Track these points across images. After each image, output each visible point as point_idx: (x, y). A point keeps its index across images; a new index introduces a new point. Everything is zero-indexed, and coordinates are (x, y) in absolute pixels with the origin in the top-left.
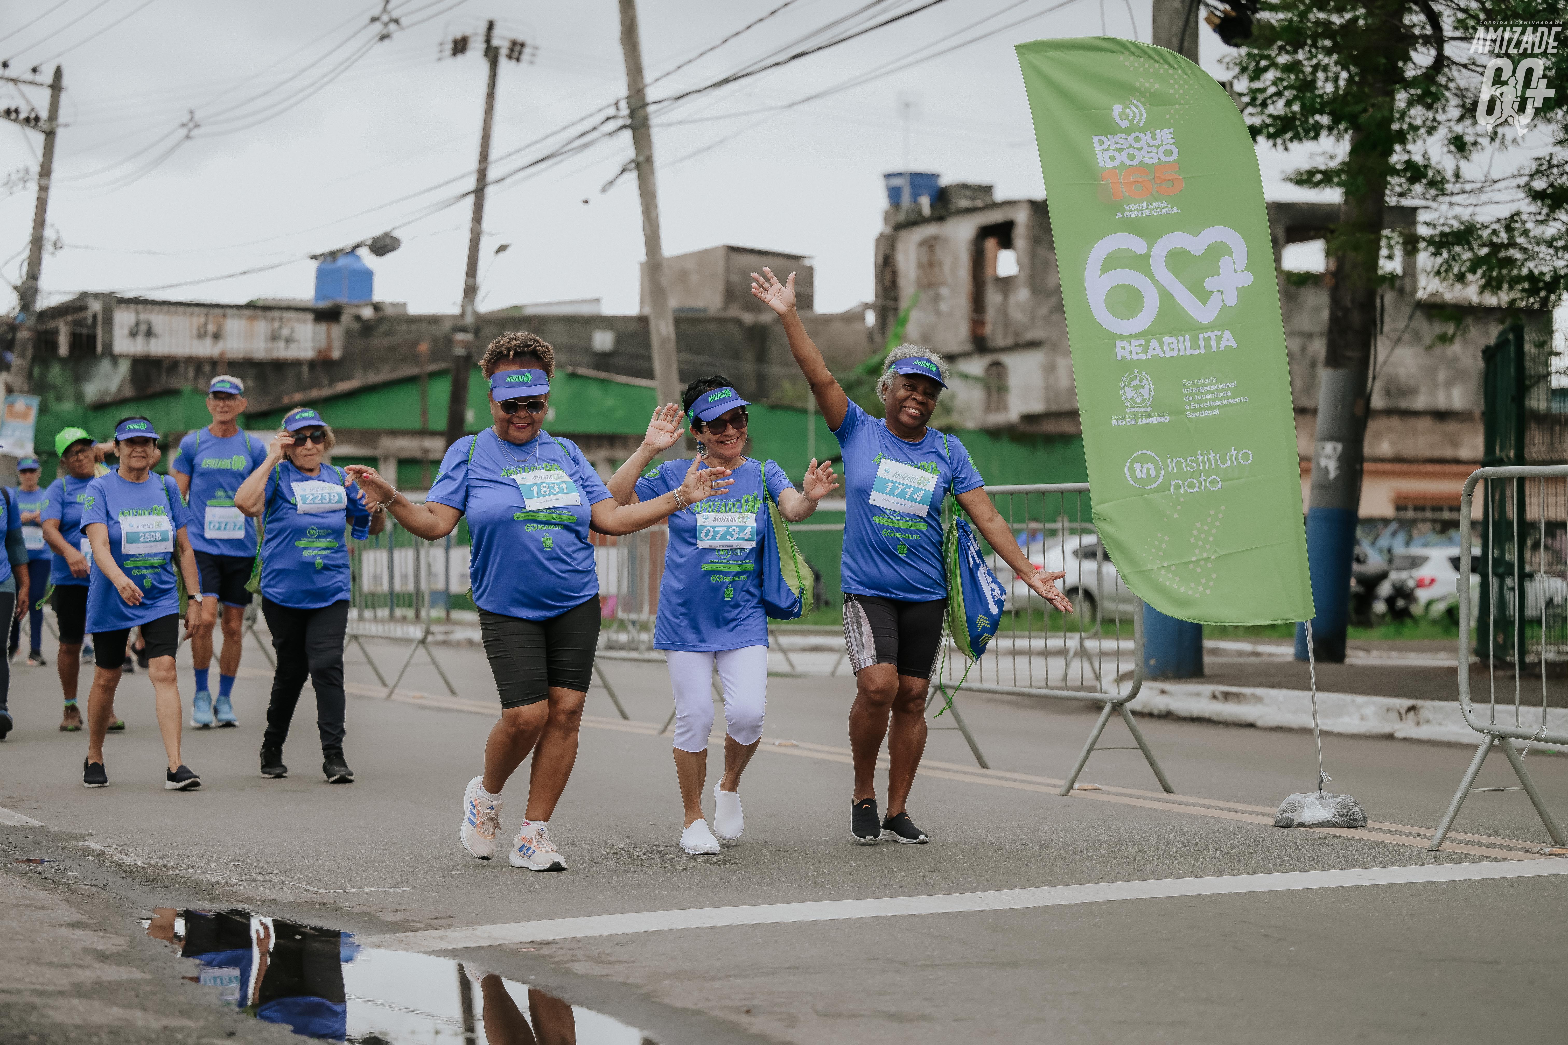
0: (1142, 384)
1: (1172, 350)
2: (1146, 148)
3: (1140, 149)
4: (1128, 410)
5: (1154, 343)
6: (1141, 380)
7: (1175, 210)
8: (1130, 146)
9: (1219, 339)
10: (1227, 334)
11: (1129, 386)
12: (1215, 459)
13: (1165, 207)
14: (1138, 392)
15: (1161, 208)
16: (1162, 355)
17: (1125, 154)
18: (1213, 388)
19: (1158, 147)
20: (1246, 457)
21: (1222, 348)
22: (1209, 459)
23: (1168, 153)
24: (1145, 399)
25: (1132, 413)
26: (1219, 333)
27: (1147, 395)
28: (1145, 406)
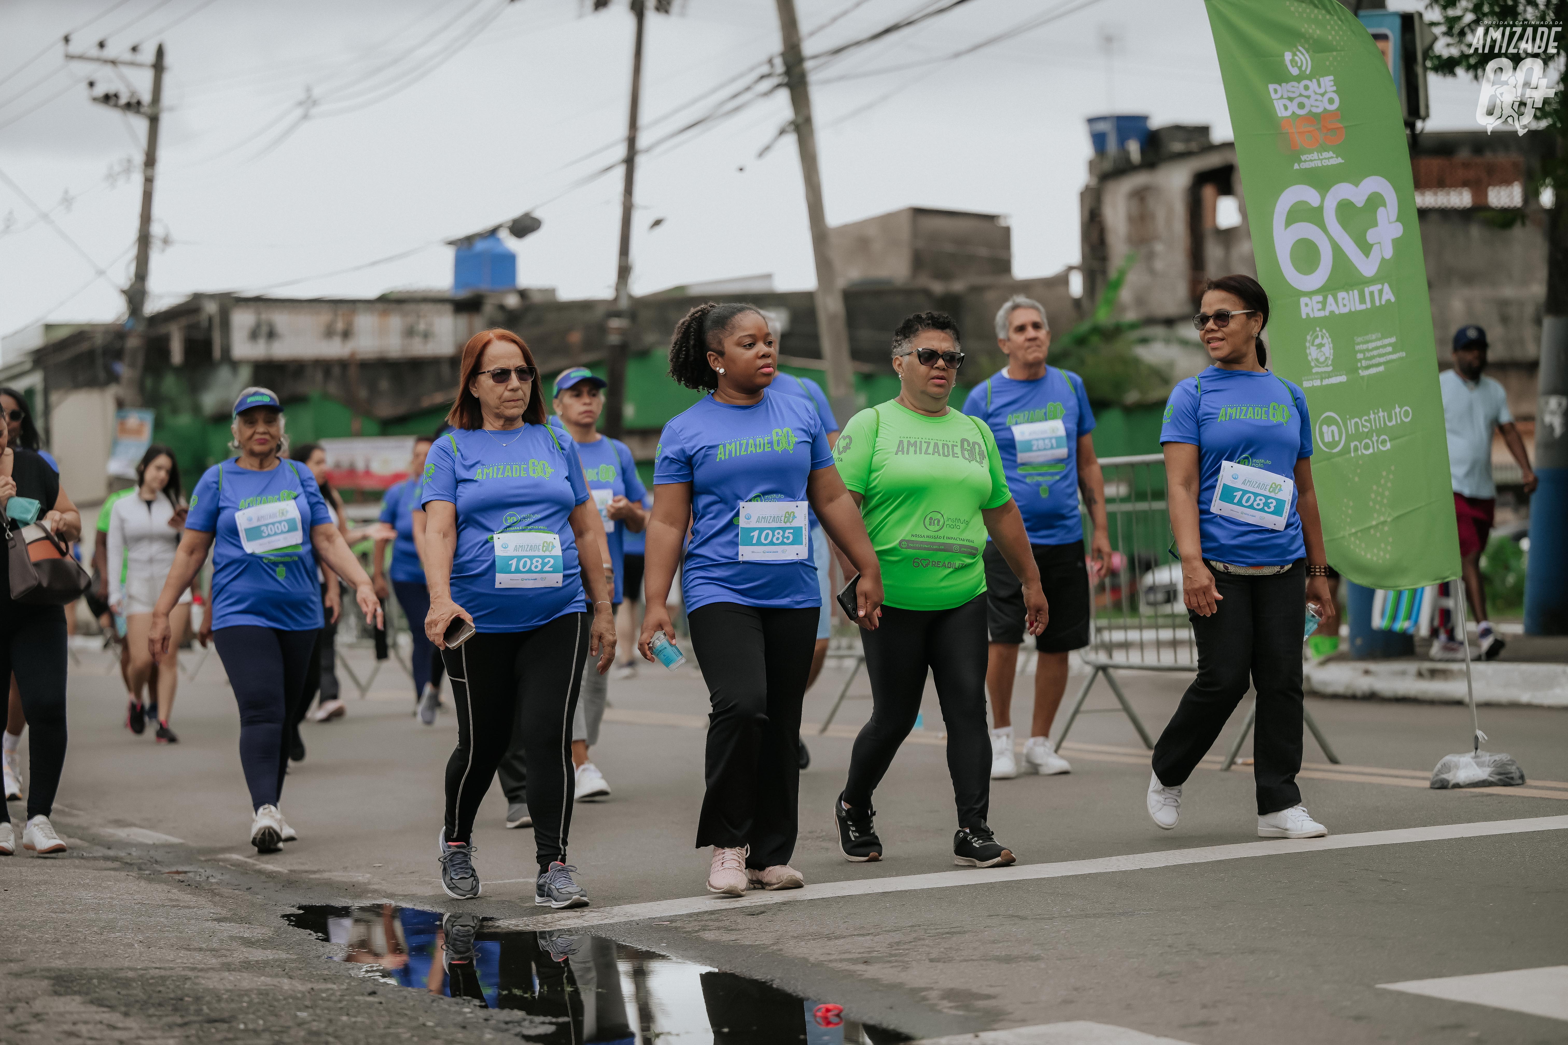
0: (1323, 343)
1: (1345, 305)
2: (1313, 97)
3: (1308, 97)
4: (1314, 370)
5: (1330, 299)
6: (1323, 338)
7: (1340, 160)
8: (1301, 95)
9: (1381, 292)
10: (1386, 287)
11: (1313, 345)
12: (1384, 417)
13: (1332, 157)
14: (1321, 351)
15: (1328, 158)
16: (1337, 312)
17: (1295, 102)
18: (1379, 343)
19: (1323, 95)
20: (1406, 414)
21: (1383, 302)
22: (1379, 417)
23: (1331, 101)
24: (1326, 358)
25: (1317, 373)
26: (1379, 286)
27: (1327, 355)
28: (1327, 366)
